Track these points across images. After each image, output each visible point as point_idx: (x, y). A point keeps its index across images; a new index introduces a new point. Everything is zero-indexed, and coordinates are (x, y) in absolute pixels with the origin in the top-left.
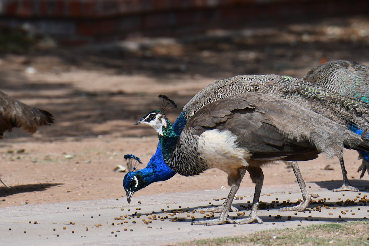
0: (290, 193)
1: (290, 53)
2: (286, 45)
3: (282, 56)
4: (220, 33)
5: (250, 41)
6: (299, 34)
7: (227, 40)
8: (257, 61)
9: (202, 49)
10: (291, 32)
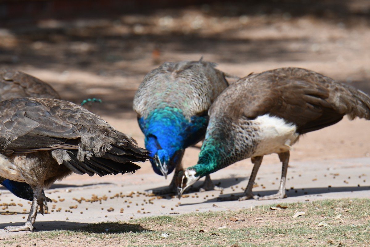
0: (122, 186)
1: (122, 45)
2: (119, 37)
3: (114, 48)
4: (52, 24)
5: (83, 33)
6: (132, 25)
7: (59, 32)
8: (90, 53)
9: (35, 40)
10: (124, 24)
